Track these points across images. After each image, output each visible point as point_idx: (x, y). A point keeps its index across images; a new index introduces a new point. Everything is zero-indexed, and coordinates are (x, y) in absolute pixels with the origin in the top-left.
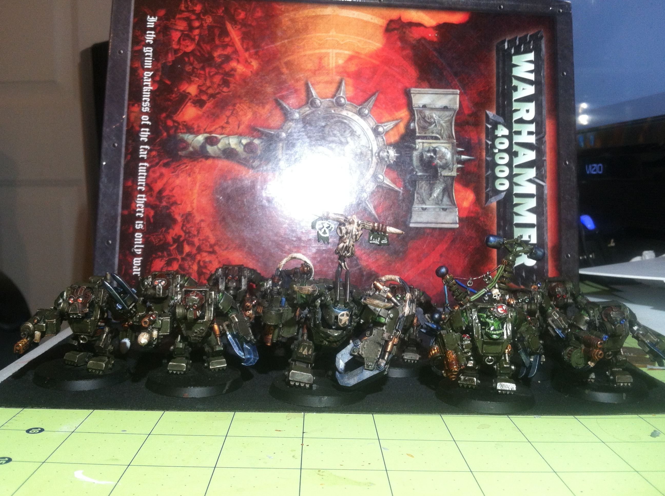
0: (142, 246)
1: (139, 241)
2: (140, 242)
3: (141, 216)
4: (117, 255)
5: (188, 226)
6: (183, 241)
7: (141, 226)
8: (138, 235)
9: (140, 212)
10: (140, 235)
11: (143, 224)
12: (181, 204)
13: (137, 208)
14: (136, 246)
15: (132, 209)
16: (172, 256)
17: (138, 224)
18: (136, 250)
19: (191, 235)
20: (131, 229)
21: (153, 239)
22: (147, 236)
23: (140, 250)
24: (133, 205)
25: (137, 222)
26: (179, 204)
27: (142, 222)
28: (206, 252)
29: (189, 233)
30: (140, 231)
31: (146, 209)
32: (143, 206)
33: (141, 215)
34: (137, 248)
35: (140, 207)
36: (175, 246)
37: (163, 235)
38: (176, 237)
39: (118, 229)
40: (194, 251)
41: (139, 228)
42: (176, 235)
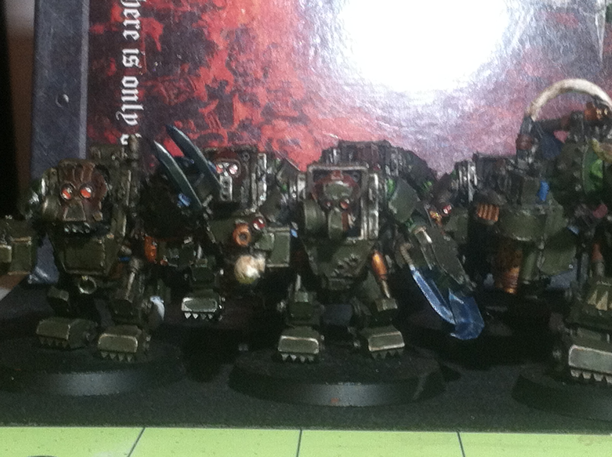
0: (140, 107)
1: (132, 95)
2: (135, 98)
3: (135, 38)
4: (83, 130)
5: (243, 58)
6: (233, 94)
7: (134, 61)
8: (128, 82)
9: (131, 27)
10: (133, 82)
11: (139, 56)
12: (223, 8)
13: (124, 18)
14: (125, 107)
15: (113, 21)
16: (207, 127)
17: (128, 55)
18: (124, 116)
19: (249, 79)
20: (114, 68)
21: (162, 89)
22: (149, 83)
23: (135, 116)
24: (116, 13)
25: (125, 51)
26: (219, 8)
27: (136, 51)
28: (285, 118)
29: (245, 74)
30: (133, 71)
31: (145, 20)
32: (137, 14)
33: (136, 35)
34: (128, 112)
35: (131, 17)
36: (213, 107)
37: (186, 80)
38: (216, 86)
39: (84, 67)
40: (258, 117)
41: (130, 65)
42: (215, 80)
